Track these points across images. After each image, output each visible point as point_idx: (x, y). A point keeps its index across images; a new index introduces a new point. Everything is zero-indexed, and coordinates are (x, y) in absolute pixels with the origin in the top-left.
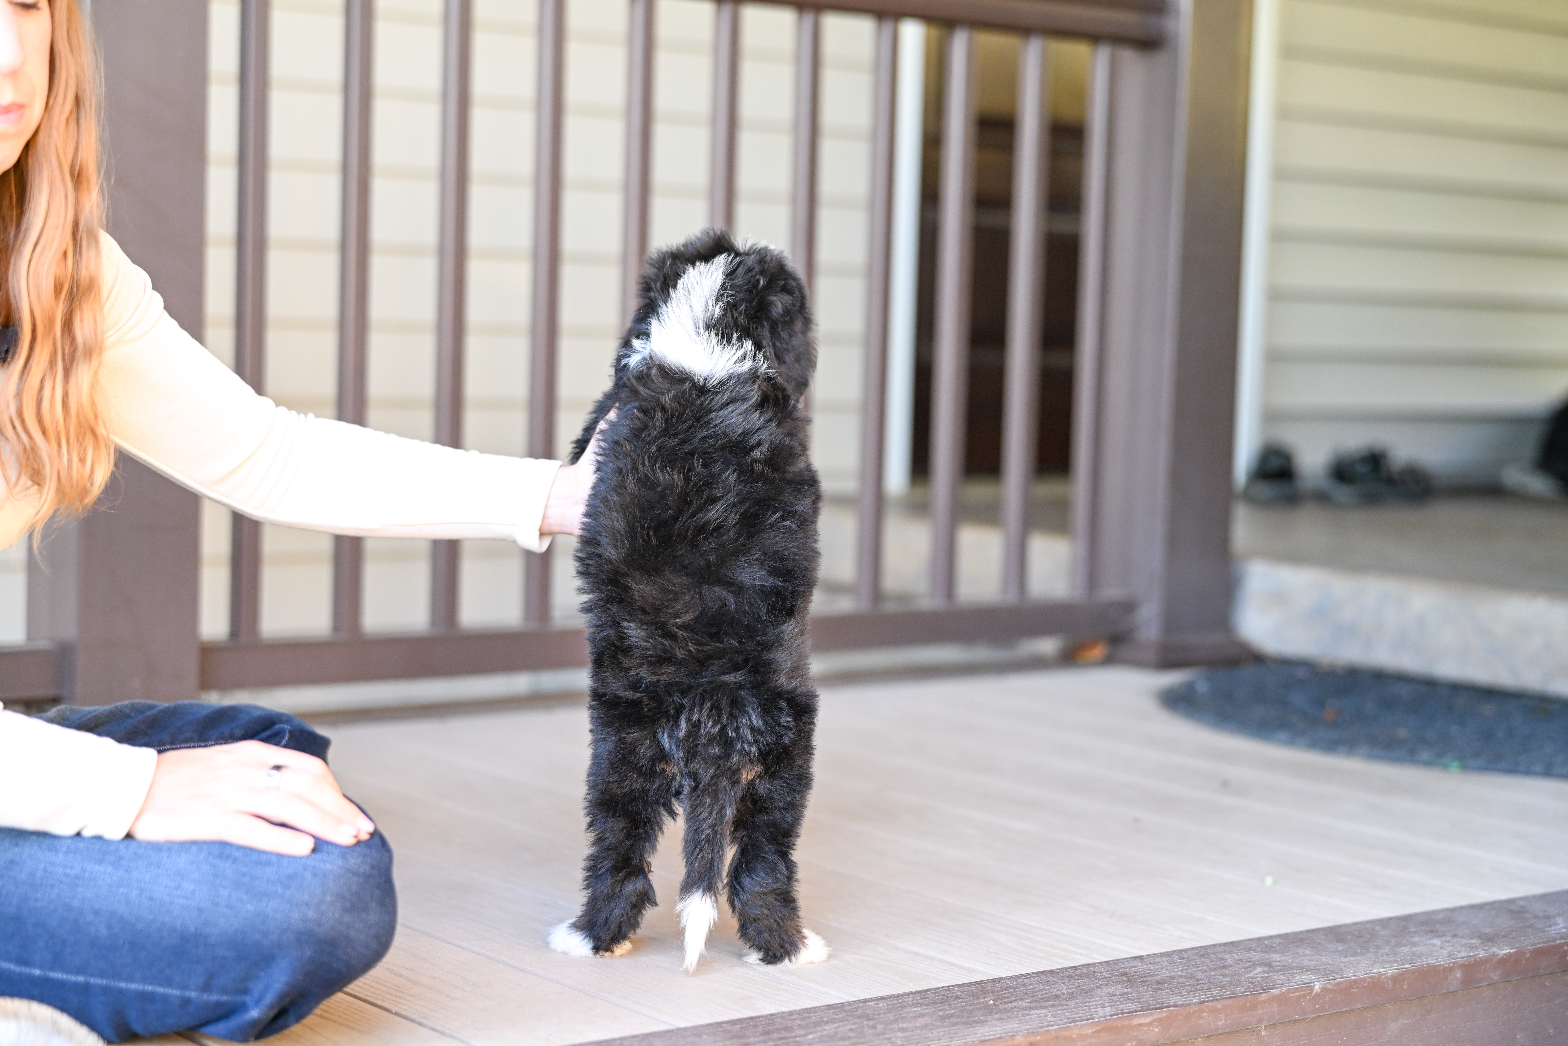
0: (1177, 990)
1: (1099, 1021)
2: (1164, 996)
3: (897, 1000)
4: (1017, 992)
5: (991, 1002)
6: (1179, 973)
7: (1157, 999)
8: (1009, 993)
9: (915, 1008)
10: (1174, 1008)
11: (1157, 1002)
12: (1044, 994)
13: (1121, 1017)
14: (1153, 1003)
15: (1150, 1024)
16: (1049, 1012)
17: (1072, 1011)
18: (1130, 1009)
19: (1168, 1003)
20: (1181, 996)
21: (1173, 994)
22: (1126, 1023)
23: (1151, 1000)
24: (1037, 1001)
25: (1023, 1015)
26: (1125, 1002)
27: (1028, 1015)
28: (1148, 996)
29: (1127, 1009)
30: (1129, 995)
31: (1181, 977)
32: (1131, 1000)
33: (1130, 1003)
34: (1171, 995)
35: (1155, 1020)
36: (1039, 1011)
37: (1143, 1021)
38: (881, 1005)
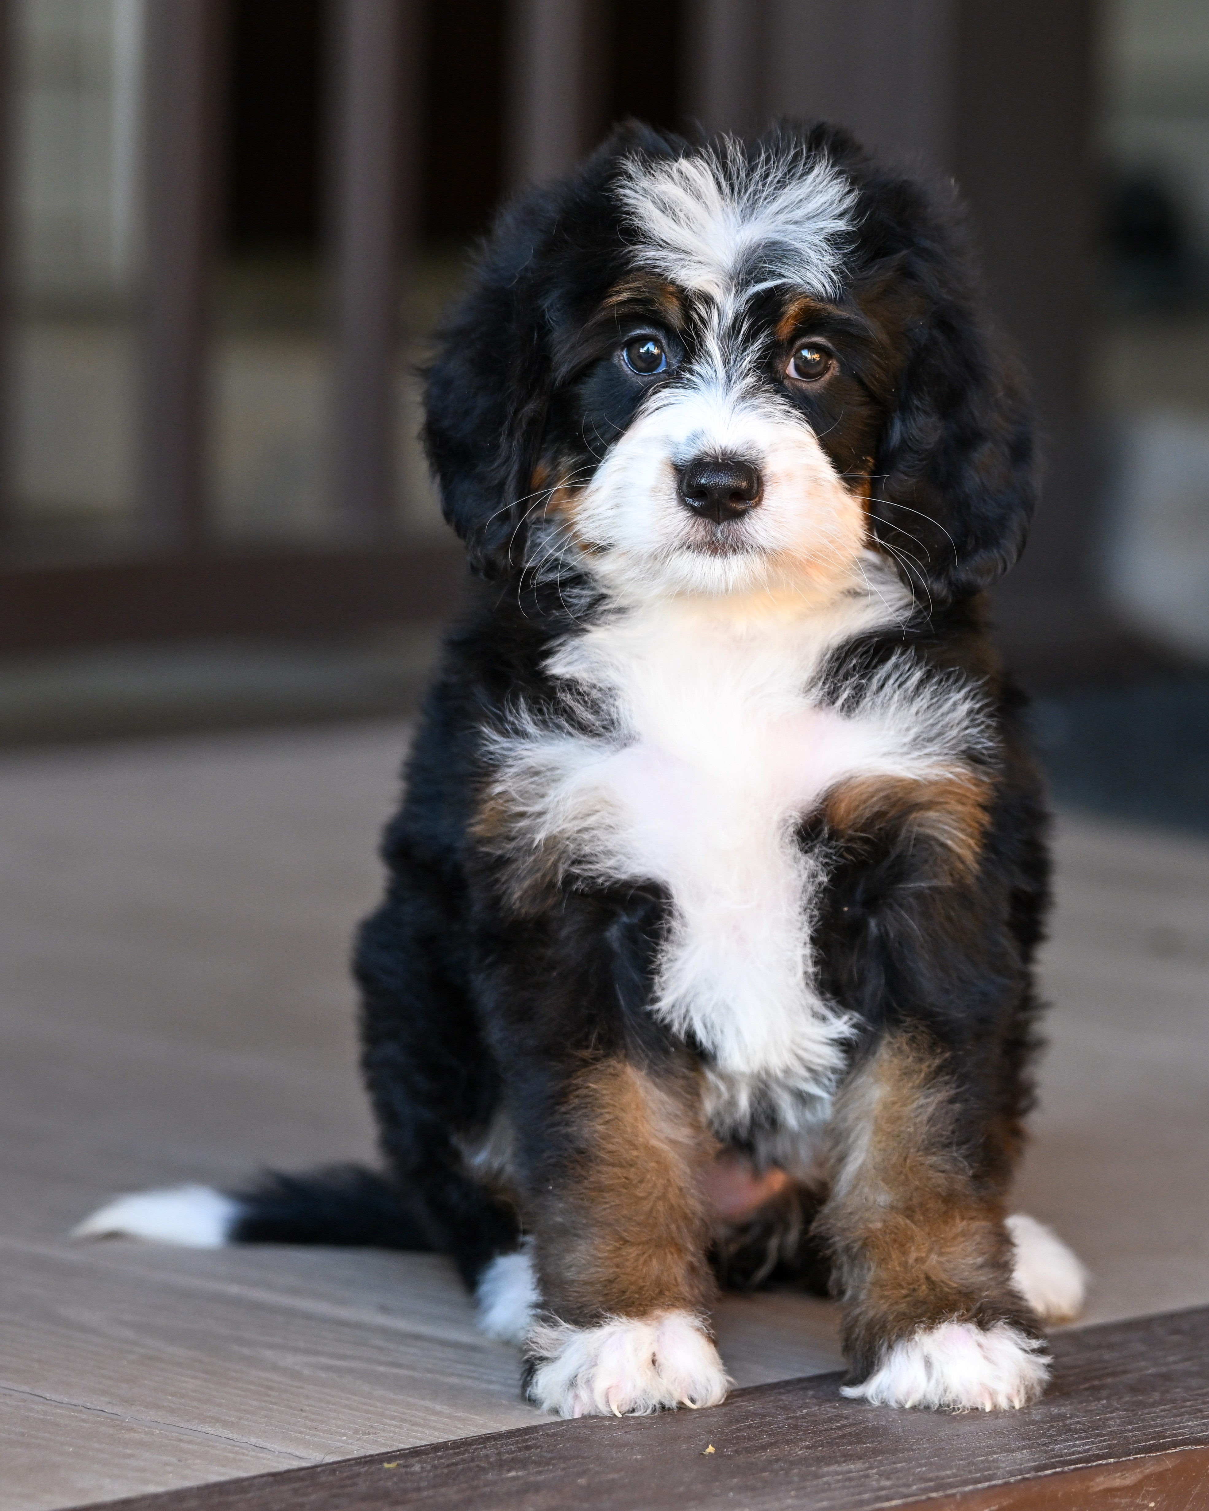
0: (1188, 1404)
1: (1007, 1484)
2: (1159, 1420)
3: (457, 1454)
4: (770, 1424)
5: (711, 1449)
6: (1180, 1367)
7: (1144, 1427)
8: (749, 1427)
9: (509, 1471)
10: (1194, 1447)
11: (1144, 1434)
12: (844, 1426)
13: (1062, 1472)
14: (1135, 1436)
15: (1134, 1489)
16: (871, 1468)
17: (932, 1464)
18: (1080, 1453)
19: (1175, 1435)
20: (1203, 1418)
21: (1182, 1414)
22: (1076, 1487)
23: (1129, 1431)
24: (831, 1444)
25: (803, 1478)
26: (1063, 1437)
27: (817, 1476)
28: (1118, 1421)
29: (1073, 1453)
30: (1068, 1422)
31: (1189, 1374)
32: (1076, 1431)
33: (1077, 1439)
34: (1176, 1416)
35: (1148, 1477)
36: (845, 1467)
37: (1117, 1481)
38: (417, 1468)
